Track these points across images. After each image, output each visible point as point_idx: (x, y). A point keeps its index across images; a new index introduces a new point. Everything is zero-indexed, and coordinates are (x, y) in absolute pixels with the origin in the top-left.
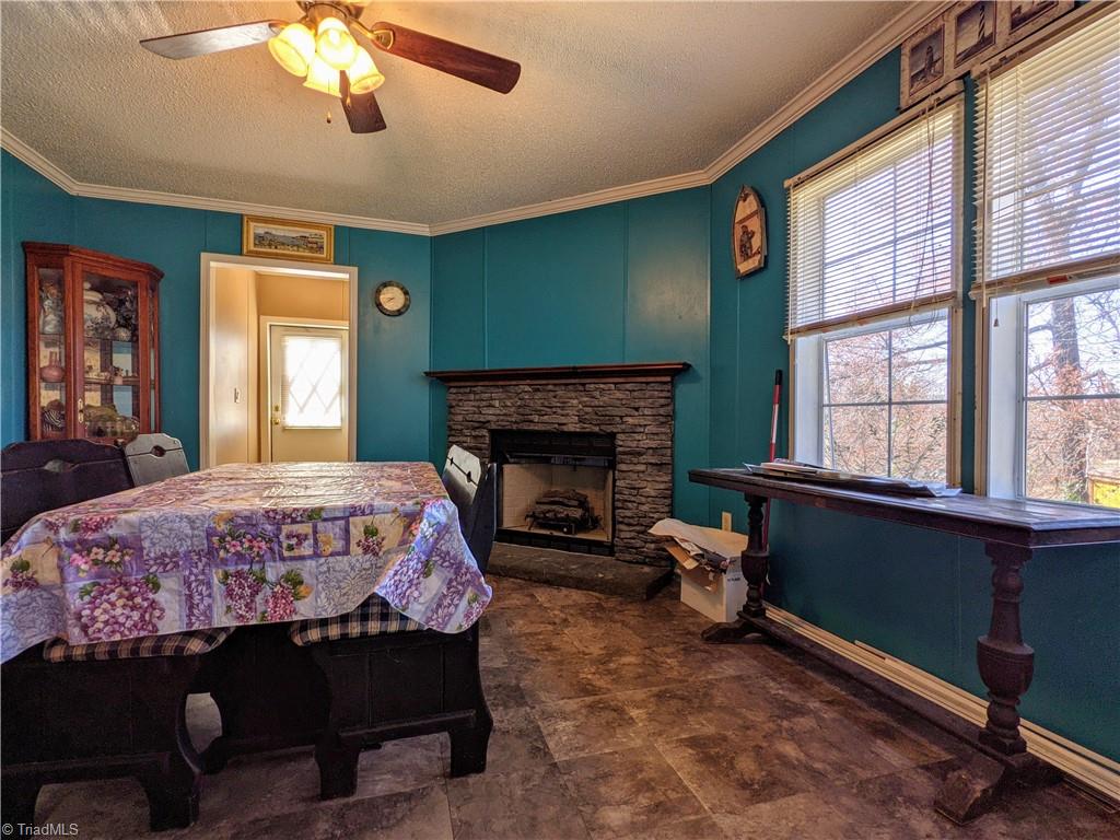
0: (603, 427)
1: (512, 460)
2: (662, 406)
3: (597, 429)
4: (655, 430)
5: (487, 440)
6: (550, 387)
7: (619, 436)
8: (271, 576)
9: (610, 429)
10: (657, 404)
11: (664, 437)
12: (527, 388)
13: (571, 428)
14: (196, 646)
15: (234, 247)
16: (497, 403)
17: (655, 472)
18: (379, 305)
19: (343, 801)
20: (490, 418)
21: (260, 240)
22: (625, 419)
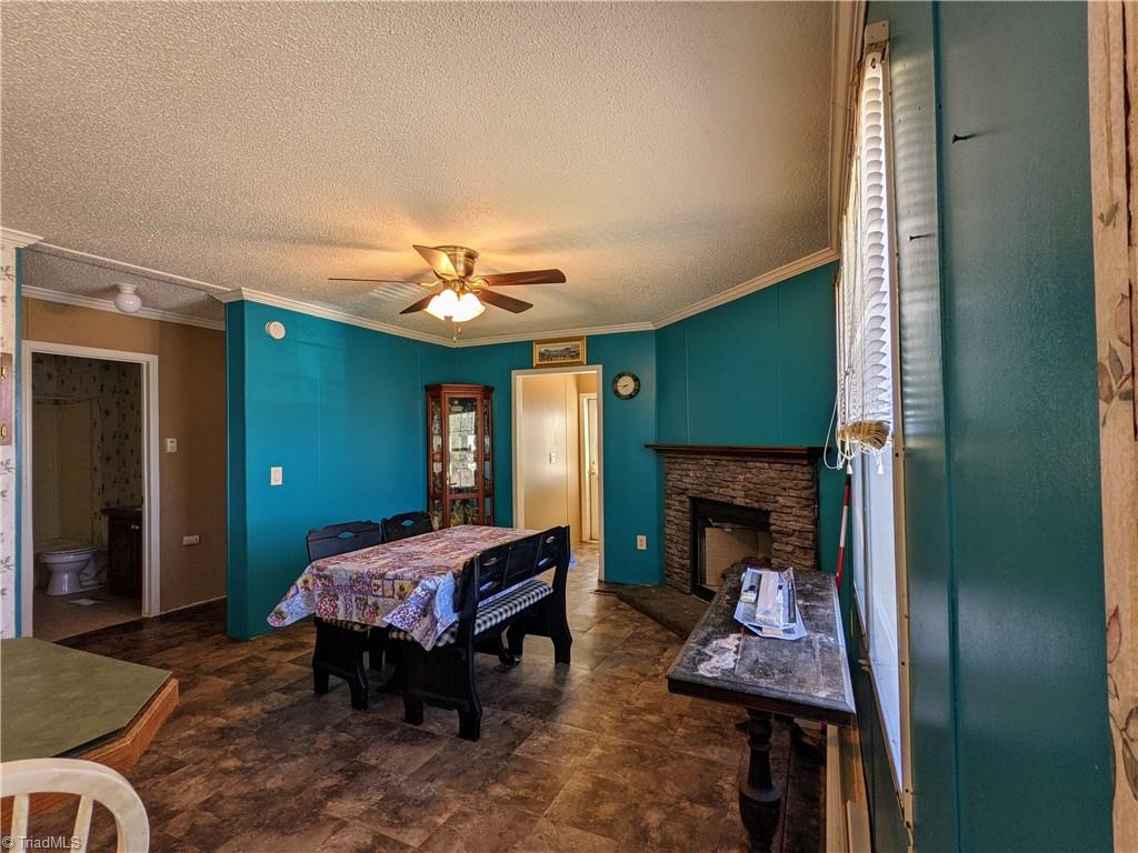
0: (762, 504)
1: (714, 524)
2: (805, 489)
3: (756, 505)
4: (799, 513)
5: (688, 505)
6: (724, 463)
7: (774, 515)
8: (370, 602)
9: (765, 507)
10: (800, 486)
11: (806, 521)
12: (709, 462)
13: (739, 502)
14: (357, 628)
15: (527, 365)
16: (691, 474)
17: (802, 555)
18: (616, 392)
19: (412, 726)
20: (689, 486)
21: (542, 355)
22: (779, 498)
